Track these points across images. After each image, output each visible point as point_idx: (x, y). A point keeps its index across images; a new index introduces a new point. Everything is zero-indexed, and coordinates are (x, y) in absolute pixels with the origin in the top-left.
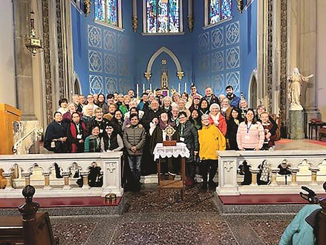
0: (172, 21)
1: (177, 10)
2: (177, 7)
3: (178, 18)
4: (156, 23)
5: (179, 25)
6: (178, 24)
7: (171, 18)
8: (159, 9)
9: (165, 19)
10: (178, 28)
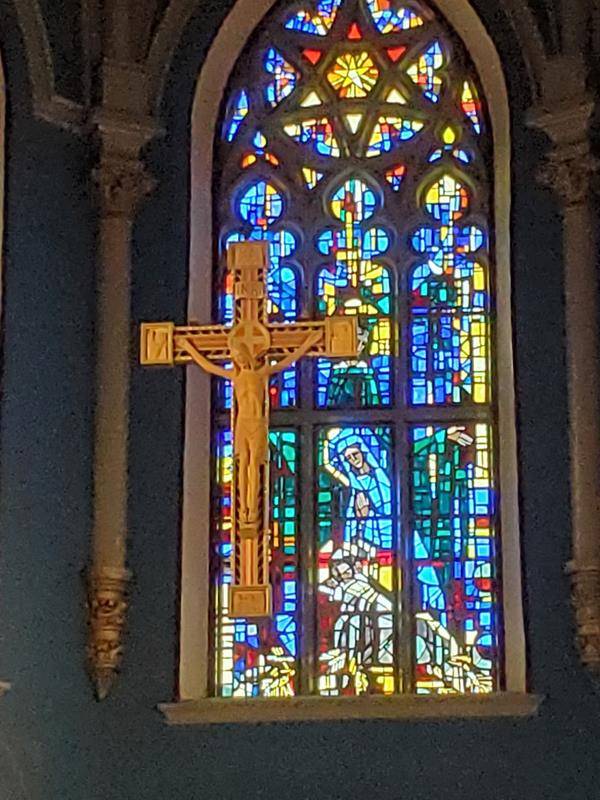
0: (434, 596)
1: (480, 504)
2: (481, 480)
3: (486, 571)
4: (296, 616)
5: (499, 629)
6: (485, 619)
7: (428, 575)
8: (325, 497)
9: (373, 583)
10: (485, 653)
